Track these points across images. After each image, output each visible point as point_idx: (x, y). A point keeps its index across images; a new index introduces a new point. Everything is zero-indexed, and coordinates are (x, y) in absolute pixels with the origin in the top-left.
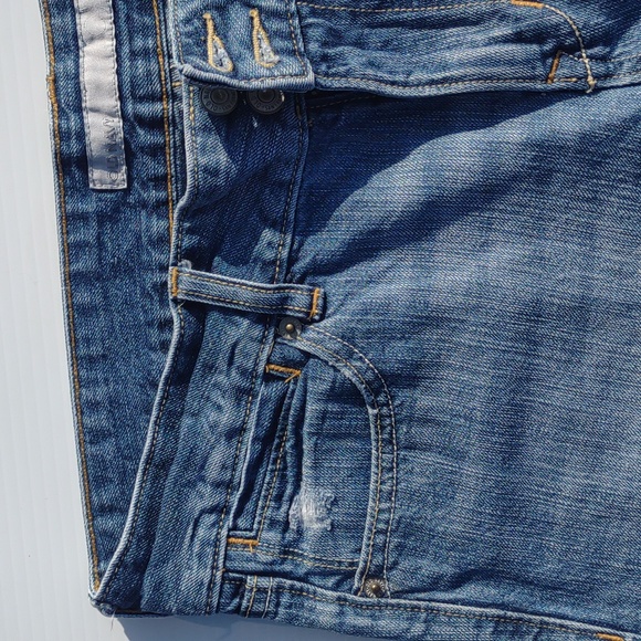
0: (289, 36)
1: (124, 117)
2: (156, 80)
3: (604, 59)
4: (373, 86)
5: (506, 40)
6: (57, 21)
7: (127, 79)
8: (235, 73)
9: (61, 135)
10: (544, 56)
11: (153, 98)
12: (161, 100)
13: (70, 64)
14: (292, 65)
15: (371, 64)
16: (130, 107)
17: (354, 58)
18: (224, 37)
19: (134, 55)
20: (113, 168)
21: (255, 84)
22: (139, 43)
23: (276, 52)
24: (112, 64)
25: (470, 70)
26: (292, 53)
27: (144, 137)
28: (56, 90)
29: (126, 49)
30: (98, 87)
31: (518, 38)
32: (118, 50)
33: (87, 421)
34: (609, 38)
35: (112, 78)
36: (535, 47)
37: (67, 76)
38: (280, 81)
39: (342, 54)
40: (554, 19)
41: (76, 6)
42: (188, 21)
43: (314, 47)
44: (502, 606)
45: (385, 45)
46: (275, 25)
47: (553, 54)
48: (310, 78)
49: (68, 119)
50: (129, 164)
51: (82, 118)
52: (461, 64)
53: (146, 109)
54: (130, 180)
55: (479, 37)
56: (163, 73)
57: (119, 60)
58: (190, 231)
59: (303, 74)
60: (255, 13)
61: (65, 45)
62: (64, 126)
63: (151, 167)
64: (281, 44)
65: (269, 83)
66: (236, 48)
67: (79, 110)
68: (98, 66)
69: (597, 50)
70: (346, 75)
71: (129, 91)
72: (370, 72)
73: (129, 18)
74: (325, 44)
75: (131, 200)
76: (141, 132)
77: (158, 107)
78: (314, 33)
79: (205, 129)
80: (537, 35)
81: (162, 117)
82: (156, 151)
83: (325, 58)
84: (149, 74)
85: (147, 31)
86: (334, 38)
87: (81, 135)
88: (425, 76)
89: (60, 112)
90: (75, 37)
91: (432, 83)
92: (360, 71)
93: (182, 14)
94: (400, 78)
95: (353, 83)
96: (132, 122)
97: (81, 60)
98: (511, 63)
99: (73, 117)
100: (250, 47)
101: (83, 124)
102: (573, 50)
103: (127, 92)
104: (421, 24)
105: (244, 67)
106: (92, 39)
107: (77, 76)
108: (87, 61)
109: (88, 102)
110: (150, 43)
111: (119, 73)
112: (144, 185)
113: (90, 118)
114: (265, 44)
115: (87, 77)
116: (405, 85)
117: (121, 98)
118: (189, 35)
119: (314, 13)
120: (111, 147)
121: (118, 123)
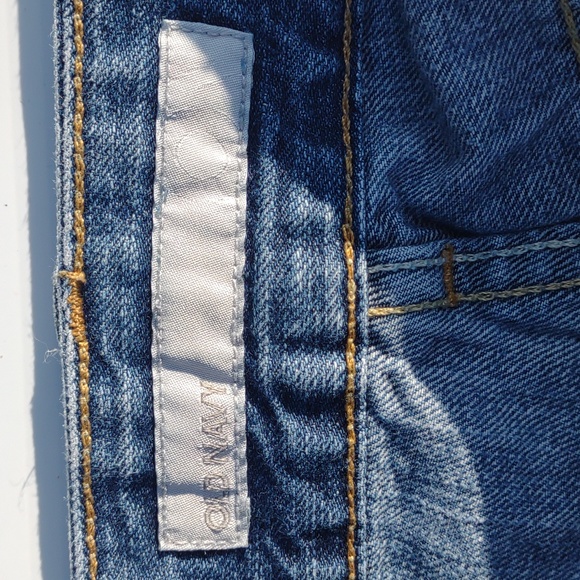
9: (94, 423)
11: (319, 342)
16: (265, 362)
19: (283, 235)
24: (233, 253)
27: (302, 434)
29: (268, 219)
32: (251, 228)
37: (121, 277)
41: (161, 98)
49: (115, 382)
51: (148, 382)
53: (310, 369)
56: (352, 285)
57: (251, 248)
61: (117, 192)
67: (143, 361)
76: (290, 423)
77: (334, 365)
81: (342, 393)
84: (318, 284)
89: (95, 365)
90: (149, 175)
96: (268, 399)
97: (155, 236)
99: (128, 377)
101: (150, 398)
103: (262, 331)
107: (146, 275)
108: (169, 240)
110: (328, 207)
117: (250, 341)
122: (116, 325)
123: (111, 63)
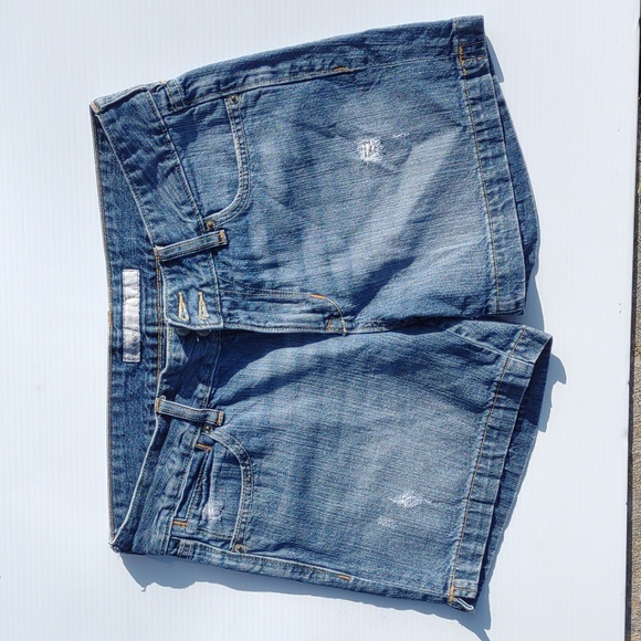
0: (214, 305)
1: (141, 332)
2: (156, 317)
3: (351, 321)
4: (249, 328)
5: (308, 312)
6: (114, 288)
7: (143, 316)
8: (189, 322)
9: (113, 339)
10: (325, 319)
11: (154, 324)
12: (158, 325)
13: (119, 307)
14: (214, 319)
15: (249, 318)
16: (144, 328)
17: (242, 315)
18: (187, 303)
19: (147, 305)
20: (134, 353)
21: (198, 328)
22: (150, 301)
23: (209, 312)
24: (137, 309)
25: (292, 324)
26: (215, 313)
27: (149, 341)
28: (112, 318)
29: (144, 303)
30: (130, 319)
31: (313, 311)
32: (141, 303)
33: (113, 464)
34: (354, 313)
35: (137, 315)
36: (321, 315)
37: (117, 313)
38: (209, 327)
39: (237, 314)
40: (329, 305)
41: (123, 283)
42: (172, 295)
43: (225, 310)
44: (297, 560)
45: (257, 309)
46: (209, 300)
47: (329, 318)
48: (222, 325)
49: (116, 332)
50: (141, 351)
52: (288, 321)
53: (151, 329)
54: (141, 358)
55: (298, 309)
56: (159, 314)
57: (141, 308)
58: (166, 383)
59: (219, 323)
60: (201, 293)
61: (117, 299)
62: (114, 335)
63: (151, 354)
64: (210, 308)
65: (204, 327)
66: (191, 310)
67: (121, 328)
68: (131, 309)
69: (347, 318)
70: (238, 323)
71: (145, 321)
72: (249, 322)
73: (146, 290)
74: (230, 309)
75: (141, 367)
76: (148, 339)
77: (156, 328)
78: (226, 304)
79: (176, 341)
80: (322, 311)
81: (157, 333)
82: (154, 347)
83: (229, 315)
84: (153, 314)
85: (153, 296)
86: (234, 305)
87: (121, 339)
88: (273, 324)
89: (113, 329)
90: (122, 296)
91: (275, 327)
92: (244, 321)
93: (169, 292)
94: (262, 324)
95: (241, 327)
96: (144, 334)
97: (124, 306)
98: (310, 322)
99: (119, 331)
100: (197, 309)
101: (123, 334)
102: (338, 317)
103: (143, 322)
104: (273, 301)
105: (194, 320)
106: (130, 297)
107: (122, 313)
108: (126, 307)
109: (126, 324)
110: (155, 301)
111: (140, 313)
112: (147, 361)
113: (126, 332)
114: (204, 308)
115: (126, 314)
116: (264, 327)
117: (140, 324)
118: (171, 302)
119: (226, 294)
120: (134, 345)
121: (138, 334)
122: (117, 322)
123: (115, 278)
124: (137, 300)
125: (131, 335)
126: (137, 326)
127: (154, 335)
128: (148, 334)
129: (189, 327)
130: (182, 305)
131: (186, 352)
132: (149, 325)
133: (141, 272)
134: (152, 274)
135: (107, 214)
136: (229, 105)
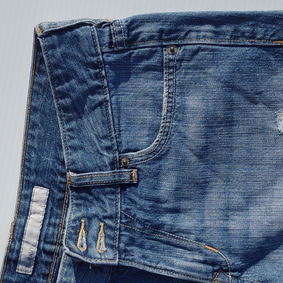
0: (113, 239)
1: (38, 247)
2: (55, 237)
3: (237, 278)
4: (141, 267)
5: (200, 262)
6: (23, 202)
7: (44, 234)
8: (86, 254)
9: (10, 249)
10: (214, 271)
11: (52, 243)
12: (55, 245)
13: (23, 221)
14: (111, 254)
15: (144, 257)
16: (42, 245)
17: (137, 252)
18: (87, 232)
19: (49, 224)
20: (28, 265)
21: (93, 261)
22: (53, 220)
23: (107, 245)
24: (39, 226)
25: (182, 271)
26: (112, 247)
27: (44, 257)
28: (14, 229)
29: (47, 221)
30: (31, 234)
31: (205, 262)
32: (44, 221)
34: (241, 270)
35: (38, 232)
36: (210, 267)
37: (20, 226)
38: (104, 262)
39: (132, 251)
40: (221, 259)
41: (32, 199)
42: (74, 221)
43: (122, 245)
45: (152, 248)
46: (109, 232)
47: (217, 271)
48: (116, 262)
49: (15, 244)
50: (35, 265)
51: (21, 244)
52: (179, 267)
53: (48, 247)
54: (33, 271)
55: (190, 257)
56: (59, 235)
57: (43, 225)
59: (114, 259)
60: (102, 224)
61: (23, 212)
62: (13, 247)
63: (44, 269)
64: (109, 241)
65: (99, 262)
66: (91, 240)
67: (21, 240)
68: (34, 225)
69: (235, 274)
70: (131, 261)
71: (44, 238)
72: (142, 261)
73: (52, 209)
74: (127, 245)
75: (32, 279)
76: (44, 255)
77: (53, 247)
78: (124, 239)
79: (69, 265)
80: (213, 263)
81: (54, 252)
82: (47, 264)
83: (125, 251)
84: (53, 234)
85: (58, 216)
86: (132, 242)
87: (18, 252)
88: (164, 266)
89: (13, 240)
90: (28, 210)
91: (166, 270)
92: (138, 260)
93: (73, 217)
94: (154, 265)
95: (134, 265)
96: (40, 251)
97: (28, 220)
98: (199, 272)
99: (17, 243)
100: (96, 240)
101: (20, 247)
102: (227, 271)
103: (42, 239)
104: (168, 243)
105: (91, 252)
106: (35, 213)
107: (24, 227)
108: (30, 221)
109: (25, 238)
110: (58, 221)
111: (41, 230)
112: (39, 275)
113: (25, 246)
114: (102, 240)
115: (28, 229)
116: (155, 268)
117: (39, 240)
118: (73, 228)
119: (126, 230)
120: (29, 259)
121: (35, 249)
122: (18, 234)
123: (25, 192)
124: (41, 217)
125: (28, 249)
126: (36, 241)
127: (50, 253)
128: (45, 251)
129: (85, 259)
130: (82, 232)
131: (77, 278)
132: (48, 243)
133: (51, 191)
134: (60, 195)
135: (30, 132)
136: (167, 55)
